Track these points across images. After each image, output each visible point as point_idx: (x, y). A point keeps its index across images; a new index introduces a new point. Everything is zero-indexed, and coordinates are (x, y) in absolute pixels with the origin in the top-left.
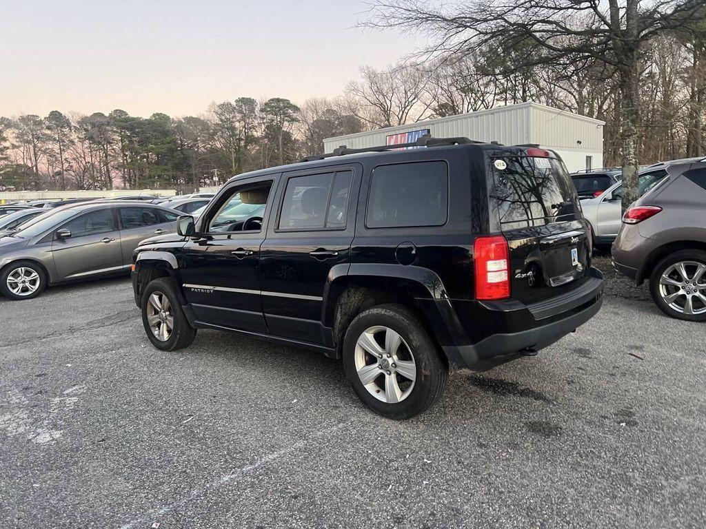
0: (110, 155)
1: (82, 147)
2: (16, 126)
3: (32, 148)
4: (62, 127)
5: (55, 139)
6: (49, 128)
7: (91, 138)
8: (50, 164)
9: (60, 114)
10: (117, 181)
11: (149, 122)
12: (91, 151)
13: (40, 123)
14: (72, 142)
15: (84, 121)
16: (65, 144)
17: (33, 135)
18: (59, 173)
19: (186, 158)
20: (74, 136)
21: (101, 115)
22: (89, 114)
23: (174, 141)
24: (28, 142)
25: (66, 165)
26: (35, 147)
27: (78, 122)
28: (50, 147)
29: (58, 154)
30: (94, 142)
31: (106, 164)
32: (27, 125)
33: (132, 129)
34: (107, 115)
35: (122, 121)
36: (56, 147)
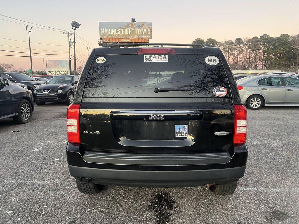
0: (258, 55)
1: (246, 53)
2: (223, 45)
3: (227, 53)
4: (240, 44)
5: (236, 50)
6: (235, 45)
7: (250, 48)
8: (233, 59)
9: (240, 39)
10: (260, 67)
11: (278, 39)
12: (250, 54)
13: (232, 43)
14: (243, 50)
15: (249, 41)
16: (240, 51)
17: (229, 48)
18: (236, 63)
19: (294, 54)
20: (244, 48)
21: (256, 38)
23: (290, 47)
24: (227, 51)
25: (239, 60)
26: (229, 53)
27: (247, 42)
28: (234, 52)
29: (237, 55)
30: (252, 49)
31: (256, 59)
32: (227, 44)
33: (269, 42)
34: (259, 37)
35: (266, 40)
36: (236, 52)
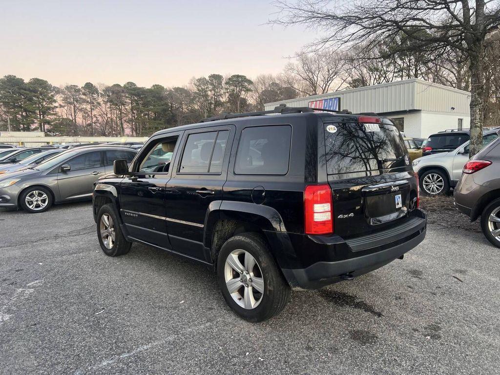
0: (123, 113)
1: (106, 108)
2: (63, 92)
3: (72, 107)
4: (92, 94)
5: (88, 102)
6: (84, 94)
7: (111, 101)
8: (84, 118)
9: (92, 85)
10: (128, 131)
11: (150, 91)
12: (111, 110)
13: (79, 90)
14: (99, 104)
15: (107, 89)
16: (94, 105)
17: (73, 98)
18: (90, 125)
19: (174, 116)
20: (100, 100)
21: (118, 86)
22: (111, 84)
23: (166, 104)
24: (70, 103)
25: (94, 119)
26: (75, 106)
27: (104, 91)
28: (84, 107)
29: (89, 111)
30: (113, 104)
31: (121, 119)
32: (70, 92)
33: (138, 95)
34: (122, 85)
35: (132, 90)
36: (88, 107)
